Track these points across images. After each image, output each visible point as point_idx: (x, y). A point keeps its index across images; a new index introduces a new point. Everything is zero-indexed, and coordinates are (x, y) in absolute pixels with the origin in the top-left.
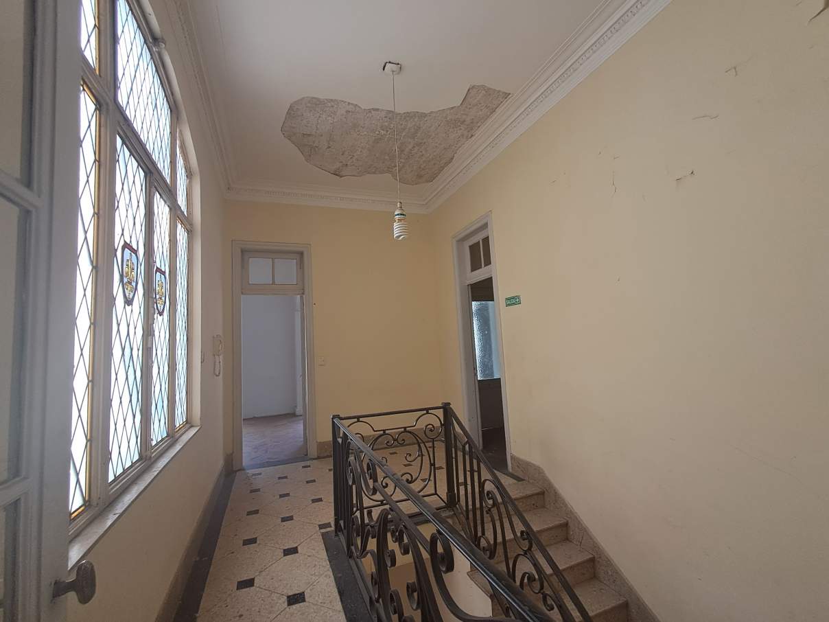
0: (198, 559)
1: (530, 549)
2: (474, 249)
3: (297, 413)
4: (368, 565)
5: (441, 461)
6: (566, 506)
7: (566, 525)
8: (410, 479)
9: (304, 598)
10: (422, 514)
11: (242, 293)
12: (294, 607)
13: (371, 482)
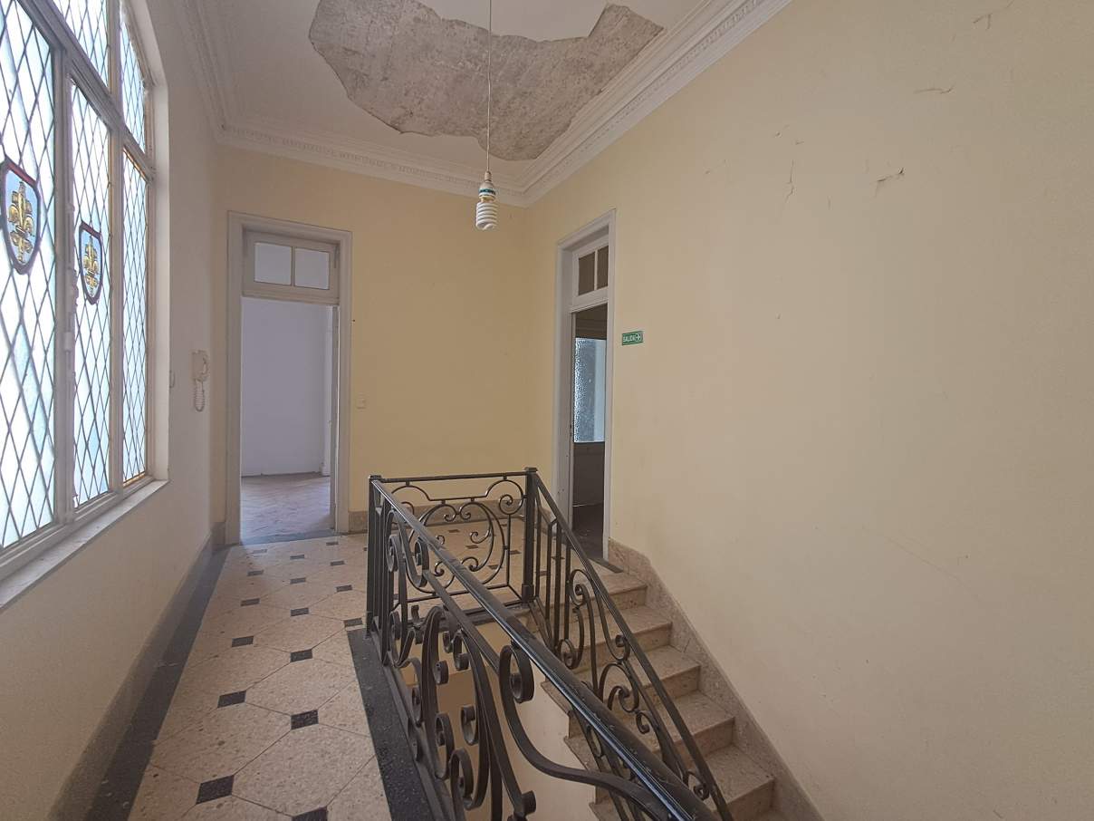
0: (162, 664)
1: (626, 658)
2: (586, 262)
3: (324, 473)
4: (409, 676)
5: (518, 543)
6: (672, 604)
7: (669, 627)
8: (475, 566)
9: (316, 718)
10: (485, 610)
11: (244, 295)
12: (301, 730)
13: (419, 570)
